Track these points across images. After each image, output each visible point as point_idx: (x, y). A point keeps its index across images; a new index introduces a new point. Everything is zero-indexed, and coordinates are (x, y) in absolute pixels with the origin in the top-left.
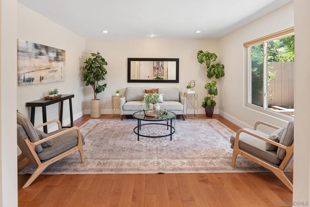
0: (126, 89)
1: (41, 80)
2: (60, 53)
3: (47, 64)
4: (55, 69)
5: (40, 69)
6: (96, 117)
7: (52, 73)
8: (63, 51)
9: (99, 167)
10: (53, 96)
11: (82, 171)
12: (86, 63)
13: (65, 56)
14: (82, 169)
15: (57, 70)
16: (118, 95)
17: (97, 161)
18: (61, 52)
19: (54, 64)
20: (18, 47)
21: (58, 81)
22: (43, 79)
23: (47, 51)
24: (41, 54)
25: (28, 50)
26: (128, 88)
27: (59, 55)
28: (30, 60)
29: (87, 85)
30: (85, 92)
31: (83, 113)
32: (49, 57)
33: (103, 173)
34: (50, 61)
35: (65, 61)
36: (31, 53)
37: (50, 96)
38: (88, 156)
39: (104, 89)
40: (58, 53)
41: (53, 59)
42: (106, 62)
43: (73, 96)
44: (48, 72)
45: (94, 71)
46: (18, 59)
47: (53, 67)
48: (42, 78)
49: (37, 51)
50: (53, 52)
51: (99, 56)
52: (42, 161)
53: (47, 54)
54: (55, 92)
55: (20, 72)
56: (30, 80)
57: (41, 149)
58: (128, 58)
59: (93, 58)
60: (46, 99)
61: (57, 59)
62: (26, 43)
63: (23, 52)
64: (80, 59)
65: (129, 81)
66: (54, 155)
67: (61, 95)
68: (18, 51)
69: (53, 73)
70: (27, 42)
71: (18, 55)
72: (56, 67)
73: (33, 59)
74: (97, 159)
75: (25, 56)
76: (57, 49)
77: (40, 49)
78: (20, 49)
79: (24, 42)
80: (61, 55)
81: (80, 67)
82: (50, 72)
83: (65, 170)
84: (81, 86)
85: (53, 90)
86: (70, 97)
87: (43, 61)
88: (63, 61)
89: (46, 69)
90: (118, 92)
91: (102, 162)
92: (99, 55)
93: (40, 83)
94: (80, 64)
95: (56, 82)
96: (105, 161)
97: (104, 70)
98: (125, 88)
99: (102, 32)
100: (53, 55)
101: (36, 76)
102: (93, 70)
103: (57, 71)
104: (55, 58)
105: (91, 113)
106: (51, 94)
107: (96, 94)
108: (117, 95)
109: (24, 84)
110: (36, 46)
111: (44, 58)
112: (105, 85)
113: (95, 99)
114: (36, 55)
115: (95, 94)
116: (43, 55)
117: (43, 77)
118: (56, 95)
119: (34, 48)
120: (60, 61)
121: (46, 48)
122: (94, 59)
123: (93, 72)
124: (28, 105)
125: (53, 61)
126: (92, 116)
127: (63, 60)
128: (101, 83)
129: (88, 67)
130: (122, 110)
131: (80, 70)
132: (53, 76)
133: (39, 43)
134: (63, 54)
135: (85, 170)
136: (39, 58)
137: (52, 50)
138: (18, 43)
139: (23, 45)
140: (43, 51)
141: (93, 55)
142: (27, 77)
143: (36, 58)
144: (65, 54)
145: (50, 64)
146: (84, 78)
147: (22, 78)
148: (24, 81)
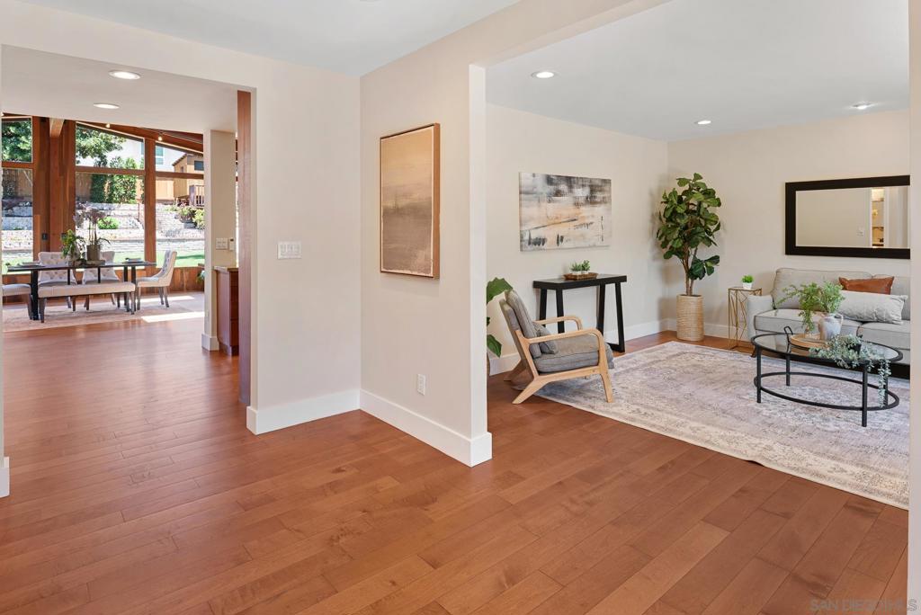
0: (777, 272)
1: (558, 243)
2: (598, 186)
3: (572, 211)
4: (587, 221)
5: (556, 221)
6: (690, 339)
7: (580, 229)
8: (606, 182)
9: (632, 415)
10: (579, 273)
11: (601, 411)
12: (665, 203)
13: (610, 191)
14: (602, 408)
15: (591, 223)
16: (748, 286)
17: (635, 407)
18: (600, 184)
19: (586, 211)
20: (520, 187)
21: (594, 246)
22: (562, 240)
23: (571, 187)
24: (558, 193)
25: (535, 190)
26: (783, 272)
27: (596, 191)
28: (539, 206)
29: (667, 256)
30: (666, 276)
31: (662, 325)
32: (575, 198)
33: (633, 424)
34: (577, 205)
35: (610, 203)
36: (542, 193)
37: (574, 273)
38: (623, 397)
39: (711, 271)
40: (593, 189)
41: (582, 201)
42: (718, 199)
43: (624, 279)
44: (572, 228)
45: (683, 222)
46: (520, 205)
47: (583, 217)
48: (560, 239)
49: (551, 188)
50: (583, 186)
51: (696, 184)
52: (540, 373)
53: (571, 191)
54: (584, 267)
55: (524, 228)
56: (540, 242)
57: (537, 352)
58: (787, 184)
59: (680, 190)
60: (567, 277)
61: (591, 200)
62: (532, 178)
63: (527, 193)
64: (651, 194)
65: (792, 248)
66: (556, 368)
67: (596, 274)
68: (520, 193)
69: (584, 230)
70: (534, 175)
71: (520, 199)
72: (588, 217)
73: (545, 204)
74: (638, 404)
75: (530, 200)
76: (591, 180)
77: (556, 184)
78: (523, 189)
79: (529, 175)
80: (600, 191)
81: (653, 215)
82: (577, 227)
83: (574, 402)
84: (654, 259)
85: (580, 263)
86: (618, 281)
87: (564, 205)
88: (606, 203)
89: (568, 221)
90: (748, 280)
91: (643, 410)
92: (698, 181)
93: (557, 247)
94: (653, 205)
95: (590, 247)
96: (650, 412)
97: (713, 219)
98: (776, 270)
99: (696, 123)
100: (582, 193)
101: (550, 234)
102: (679, 221)
103: (592, 226)
104: (587, 198)
105: (679, 326)
106: (576, 269)
107: (692, 282)
108: (745, 288)
109: (529, 248)
110: (549, 180)
111: (566, 200)
112: (715, 260)
113: (689, 293)
114: (549, 195)
115: (687, 280)
116: (561, 195)
117: (562, 237)
118: (586, 273)
119: (546, 185)
120: (600, 203)
121: (569, 180)
122: (685, 193)
123: (678, 224)
124: (536, 285)
125: (582, 204)
126: (680, 335)
127: (604, 201)
128: (703, 253)
129: (668, 214)
130: (753, 327)
131: (653, 220)
132: (582, 236)
133: (553, 172)
134: (606, 188)
135: (607, 412)
136: (554, 201)
137: (580, 183)
138: (520, 179)
139: (527, 181)
140: (563, 187)
141: (682, 182)
142: (533, 237)
143: (550, 202)
144: (610, 188)
145: (577, 211)
146: (660, 238)
147: (526, 238)
148: (529, 243)
